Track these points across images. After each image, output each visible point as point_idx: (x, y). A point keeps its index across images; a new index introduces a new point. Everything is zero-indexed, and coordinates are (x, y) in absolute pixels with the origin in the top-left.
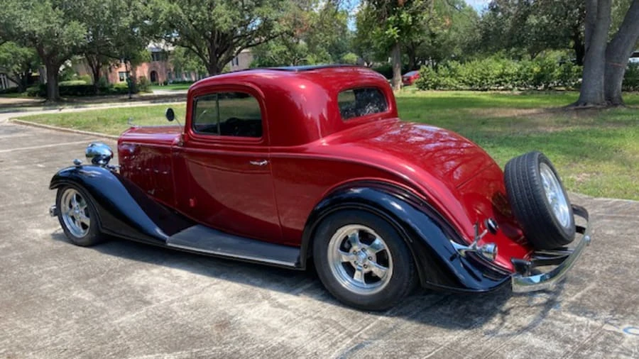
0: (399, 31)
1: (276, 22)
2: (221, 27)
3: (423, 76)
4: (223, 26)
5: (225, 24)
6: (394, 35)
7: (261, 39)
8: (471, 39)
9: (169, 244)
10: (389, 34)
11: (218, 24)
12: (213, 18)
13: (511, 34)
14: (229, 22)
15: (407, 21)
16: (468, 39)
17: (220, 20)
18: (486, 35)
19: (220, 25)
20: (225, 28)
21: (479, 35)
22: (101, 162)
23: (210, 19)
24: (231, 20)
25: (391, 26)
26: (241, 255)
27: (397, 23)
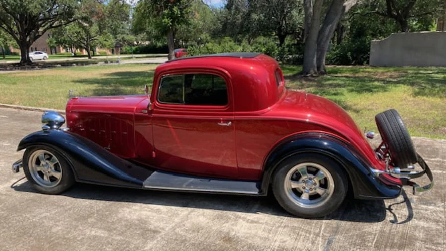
0: (171, 20)
1: (77, 10)
2: (32, 11)
3: (190, 53)
4: (33, 10)
5: (36, 10)
6: (168, 23)
7: (60, 22)
8: (215, 27)
9: (146, 187)
10: (165, 22)
11: (28, 9)
12: (25, 4)
13: (242, 25)
14: (39, 8)
15: (177, 14)
16: (213, 27)
17: (31, 5)
18: (225, 25)
19: (31, 10)
20: (35, 12)
21: (220, 25)
22: (55, 127)
23: (21, 5)
24: (40, 7)
25: (165, 17)
26: (211, 189)
27: (170, 15)
